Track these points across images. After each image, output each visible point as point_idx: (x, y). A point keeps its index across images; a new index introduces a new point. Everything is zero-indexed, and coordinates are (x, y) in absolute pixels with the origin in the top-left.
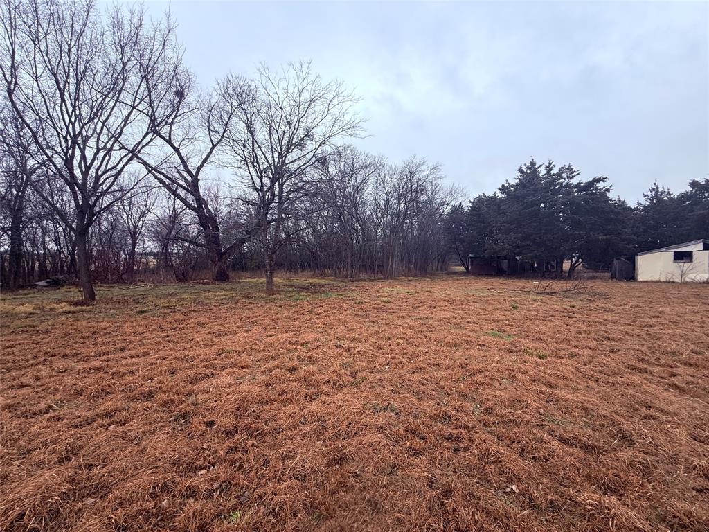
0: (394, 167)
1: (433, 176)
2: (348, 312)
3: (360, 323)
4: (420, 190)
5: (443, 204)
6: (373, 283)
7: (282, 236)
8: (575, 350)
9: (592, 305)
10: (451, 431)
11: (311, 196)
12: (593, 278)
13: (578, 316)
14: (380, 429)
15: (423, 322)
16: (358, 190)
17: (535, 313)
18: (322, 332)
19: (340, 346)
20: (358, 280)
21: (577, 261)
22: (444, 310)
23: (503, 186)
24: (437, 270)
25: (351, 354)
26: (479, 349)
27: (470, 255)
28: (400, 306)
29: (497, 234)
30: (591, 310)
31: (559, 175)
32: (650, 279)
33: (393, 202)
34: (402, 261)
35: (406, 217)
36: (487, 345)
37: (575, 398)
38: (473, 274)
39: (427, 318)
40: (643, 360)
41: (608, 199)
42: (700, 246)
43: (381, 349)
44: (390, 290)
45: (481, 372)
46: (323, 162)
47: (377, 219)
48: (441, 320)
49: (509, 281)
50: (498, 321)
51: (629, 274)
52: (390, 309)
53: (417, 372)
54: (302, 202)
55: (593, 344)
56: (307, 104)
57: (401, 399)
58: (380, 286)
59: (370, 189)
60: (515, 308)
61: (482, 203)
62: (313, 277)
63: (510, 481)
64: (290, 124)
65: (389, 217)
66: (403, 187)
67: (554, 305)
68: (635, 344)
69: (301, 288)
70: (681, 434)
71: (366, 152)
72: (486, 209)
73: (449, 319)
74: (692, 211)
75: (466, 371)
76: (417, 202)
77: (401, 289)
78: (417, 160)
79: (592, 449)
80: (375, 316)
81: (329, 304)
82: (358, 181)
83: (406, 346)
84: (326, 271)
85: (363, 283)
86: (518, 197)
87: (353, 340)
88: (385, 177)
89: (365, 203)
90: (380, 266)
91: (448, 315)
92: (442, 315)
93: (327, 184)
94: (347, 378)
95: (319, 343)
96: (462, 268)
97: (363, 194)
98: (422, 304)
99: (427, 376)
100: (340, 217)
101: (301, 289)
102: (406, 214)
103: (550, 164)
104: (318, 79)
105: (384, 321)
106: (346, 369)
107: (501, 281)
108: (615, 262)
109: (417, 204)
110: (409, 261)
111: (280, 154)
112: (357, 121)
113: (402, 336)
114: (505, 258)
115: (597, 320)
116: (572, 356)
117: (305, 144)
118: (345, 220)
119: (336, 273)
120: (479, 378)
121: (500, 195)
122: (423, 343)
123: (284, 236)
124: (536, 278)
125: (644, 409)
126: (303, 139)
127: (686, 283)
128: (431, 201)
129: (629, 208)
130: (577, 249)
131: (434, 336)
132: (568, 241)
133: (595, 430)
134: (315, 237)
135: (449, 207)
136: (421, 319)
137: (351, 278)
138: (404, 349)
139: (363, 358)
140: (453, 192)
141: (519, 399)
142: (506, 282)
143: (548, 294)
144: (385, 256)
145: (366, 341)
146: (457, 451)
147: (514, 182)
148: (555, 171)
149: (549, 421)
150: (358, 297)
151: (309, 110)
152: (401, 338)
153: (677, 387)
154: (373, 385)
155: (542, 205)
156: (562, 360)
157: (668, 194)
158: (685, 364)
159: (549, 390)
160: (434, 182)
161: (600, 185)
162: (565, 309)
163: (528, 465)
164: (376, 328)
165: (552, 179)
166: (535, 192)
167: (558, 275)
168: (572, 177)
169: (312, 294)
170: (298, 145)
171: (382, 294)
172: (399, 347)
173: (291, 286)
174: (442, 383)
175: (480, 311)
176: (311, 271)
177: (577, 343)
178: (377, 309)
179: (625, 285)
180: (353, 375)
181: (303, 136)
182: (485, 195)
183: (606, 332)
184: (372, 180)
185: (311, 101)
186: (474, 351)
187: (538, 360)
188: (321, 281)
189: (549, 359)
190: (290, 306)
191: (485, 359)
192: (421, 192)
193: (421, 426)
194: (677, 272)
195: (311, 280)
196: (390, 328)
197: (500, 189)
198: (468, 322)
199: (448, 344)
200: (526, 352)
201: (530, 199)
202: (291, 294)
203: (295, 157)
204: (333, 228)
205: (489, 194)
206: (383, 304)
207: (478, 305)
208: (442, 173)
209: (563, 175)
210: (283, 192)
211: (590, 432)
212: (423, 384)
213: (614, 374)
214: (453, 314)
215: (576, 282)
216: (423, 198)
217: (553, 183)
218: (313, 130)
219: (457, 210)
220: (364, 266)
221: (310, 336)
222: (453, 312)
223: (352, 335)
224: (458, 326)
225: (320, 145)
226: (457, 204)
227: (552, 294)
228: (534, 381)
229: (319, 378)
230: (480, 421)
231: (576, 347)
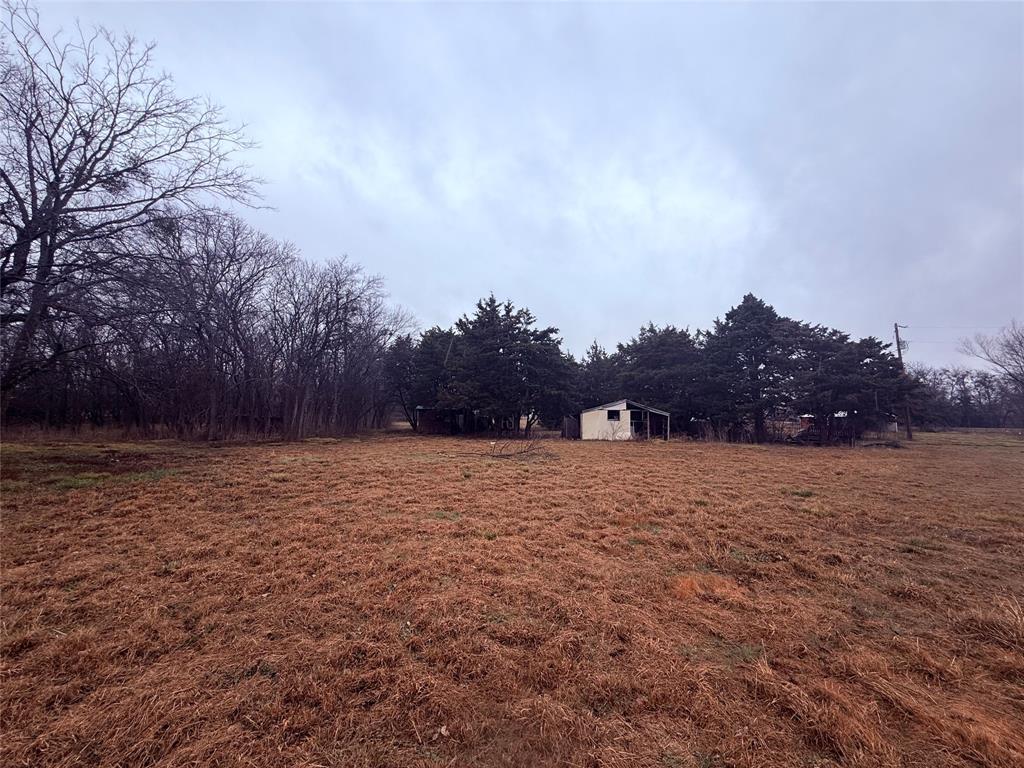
0: (310, 266)
1: (372, 291)
2: (198, 504)
3: (222, 523)
4: (351, 307)
5: (384, 332)
6: (260, 449)
7: (42, 353)
8: (524, 524)
9: (544, 468)
10: (363, 676)
11: (131, 283)
12: (546, 437)
13: (530, 481)
14: (234, 716)
15: (341, 508)
16: (243, 289)
17: (488, 482)
18: (125, 551)
19: (167, 573)
20: (229, 445)
21: (533, 418)
22: (376, 486)
23: (460, 320)
24: (373, 427)
25: (191, 584)
26: (418, 539)
27: (419, 407)
28: (305, 485)
29: (453, 381)
30: (542, 474)
31: (517, 318)
32: (591, 438)
33: (306, 318)
34: (317, 411)
35: (326, 344)
36: (429, 531)
37: (519, 583)
38: (421, 433)
39: (347, 501)
40: (581, 525)
41: (559, 352)
42: (624, 406)
43: (258, 563)
44: (287, 460)
45: (416, 572)
46: (167, 227)
47: (277, 343)
48: (369, 502)
49: (464, 442)
50: (446, 497)
51: (576, 434)
52: (285, 492)
53: (320, 592)
54: (107, 291)
55: (542, 513)
56: (137, 116)
57: (285, 646)
58: (273, 454)
59: (265, 291)
60: (467, 477)
61: (435, 338)
62: (123, 439)
63: (439, 722)
64: (88, 137)
65: (298, 341)
66: (324, 299)
67: (509, 470)
68: (575, 508)
69: (85, 462)
70: (604, 597)
71: (263, 232)
72: (440, 346)
73: (381, 499)
74: (619, 372)
75: (397, 574)
76: (346, 324)
77: (309, 457)
78: (349, 264)
79: (531, 642)
80: (254, 506)
81: (155, 492)
82: (242, 274)
83: (305, 551)
84: (158, 427)
85: (239, 450)
86: (476, 338)
87: (201, 556)
88: (294, 278)
89: (255, 313)
90: (278, 420)
91: (380, 493)
92: (370, 494)
93: (175, 267)
94: (173, 634)
95: (112, 575)
96: (407, 425)
97: (250, 298)
98: (342, 480)
99: (336, 595)
100: (199, 330)
101: (81, 464)
102: (327, 341)
103: (509, 304)
104: (168, 82)
105: (269, 515)
106: (175, 616)
107: (455, 441)
108: (565, 419)
109: (345, 329)
110: (330, 412)
111: (52, 187)
112: (246, 178)
113: (301, 534)
114: (460, 411)
115: (546, 485)
116: (522, 530)
117: (125, 185)
118: (210, 336)
119: (181, 432)
120: (413, 581)
121: (457, 332)
122: (336, 542)
123: (49, 352)
124: (492, 438)
125: (579, 580)
126: (121, 173)
127: (615, 441)
128: (369, 326)
129: (576, 363)
130: (533, 403)
131: (355, 528)
132: (525, 395)
133: (536, 617)
134: (137, 362)
135: (393, 339)
136: (338, 503)
137: (216, 441)
138: (301, 557)
139: (217, 587)
140: (399, 319)
141: (459, 599)
142: (460, 443)
143: (503, 456)
144: (287, 404)
145: (228, 554)
146: (369, 705)
147: (473, 318)
148: (514, 313)
149: (491, 620)
150: (224, 475)
151: (141, 128)
152: (299, 540)
153: (604, 548)
154: (232, 633)
155: (501, 350)
156: (511, 538)
157: (604, 354)
158: (611, 524)
159: (494, 579)
160: (373, 300)
161: (553, 336)
162: (519, 474)
163: (463, 689)
164: (253, 528)
165: (511, 322)
166: (494, 334)
167: (515, 434)
168: (529, 323)
169: (114, 473)
170: (104, 181)
171: (273, 467)
172: (294, 555)
173: (57, 459)
174: (358, 602)
175: (425, 483)
176: (120, 427)
177: (526, 515)
178: (260, 493)
179: (572, 444)
180: (188, 626)
181: (120, 169)
182: (439, 329)
183: (554, 498)
184: (270, 279)
185: (147, 112)
186: (412, 543)
187: (486, 542)
188: (141, 448)
189: (498, 538)
190: (44, 503)
191: (424, 552)
192: (353, 310)
193: (315, 684)
194: (610, 431)
195: (114, 446)
196: (281, 525)
197: (457, 324)
198: (407, 502)
199: (375, 539)
200: (474, 534)
201: (489, 341)
202: (52, 477)
203: (97, 202)
204: (181, 349)
205: (445, 328)
206: (274, 483)
207: (423, 476)
208: (384, 290)
209: (521, 319)
210: (50, 263)
211: (531, 620)
212: (327, 611)
213: (557, 545)
214: (387, 492)
215: (531, 442)
216: (356, 320)
217: (511, 327)
218: (148, 165)
219: (404, 343)
220: (245, 420)
221: (90, 564)
222: (388, 489)
223: (200, 546)
224: (393, 509)
225: (162, 196)
226: (404, 335)
227: (508, 456)
228: (480, 570)
229: (99, 650)
230: (408, 646)
231: (526, 519)
